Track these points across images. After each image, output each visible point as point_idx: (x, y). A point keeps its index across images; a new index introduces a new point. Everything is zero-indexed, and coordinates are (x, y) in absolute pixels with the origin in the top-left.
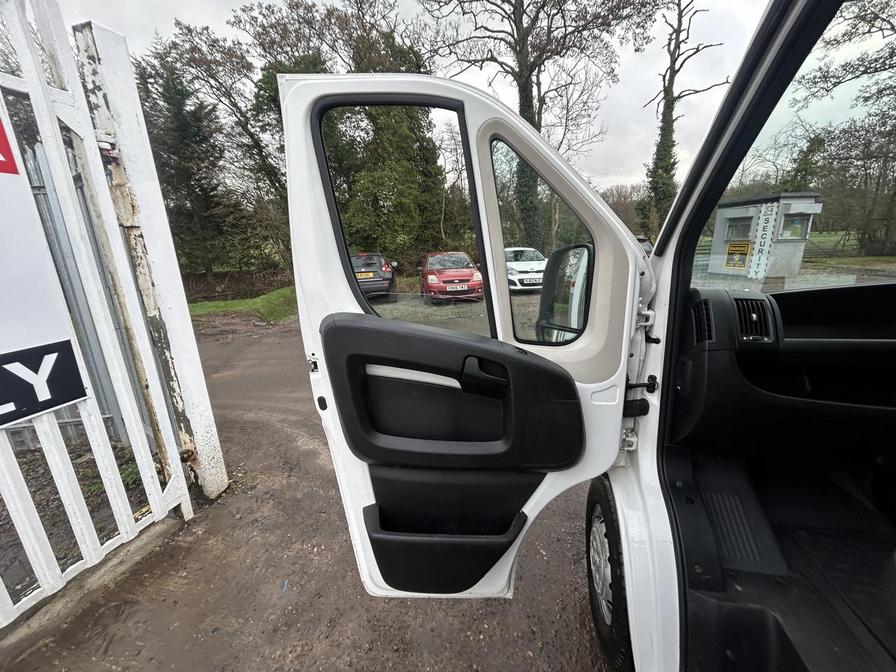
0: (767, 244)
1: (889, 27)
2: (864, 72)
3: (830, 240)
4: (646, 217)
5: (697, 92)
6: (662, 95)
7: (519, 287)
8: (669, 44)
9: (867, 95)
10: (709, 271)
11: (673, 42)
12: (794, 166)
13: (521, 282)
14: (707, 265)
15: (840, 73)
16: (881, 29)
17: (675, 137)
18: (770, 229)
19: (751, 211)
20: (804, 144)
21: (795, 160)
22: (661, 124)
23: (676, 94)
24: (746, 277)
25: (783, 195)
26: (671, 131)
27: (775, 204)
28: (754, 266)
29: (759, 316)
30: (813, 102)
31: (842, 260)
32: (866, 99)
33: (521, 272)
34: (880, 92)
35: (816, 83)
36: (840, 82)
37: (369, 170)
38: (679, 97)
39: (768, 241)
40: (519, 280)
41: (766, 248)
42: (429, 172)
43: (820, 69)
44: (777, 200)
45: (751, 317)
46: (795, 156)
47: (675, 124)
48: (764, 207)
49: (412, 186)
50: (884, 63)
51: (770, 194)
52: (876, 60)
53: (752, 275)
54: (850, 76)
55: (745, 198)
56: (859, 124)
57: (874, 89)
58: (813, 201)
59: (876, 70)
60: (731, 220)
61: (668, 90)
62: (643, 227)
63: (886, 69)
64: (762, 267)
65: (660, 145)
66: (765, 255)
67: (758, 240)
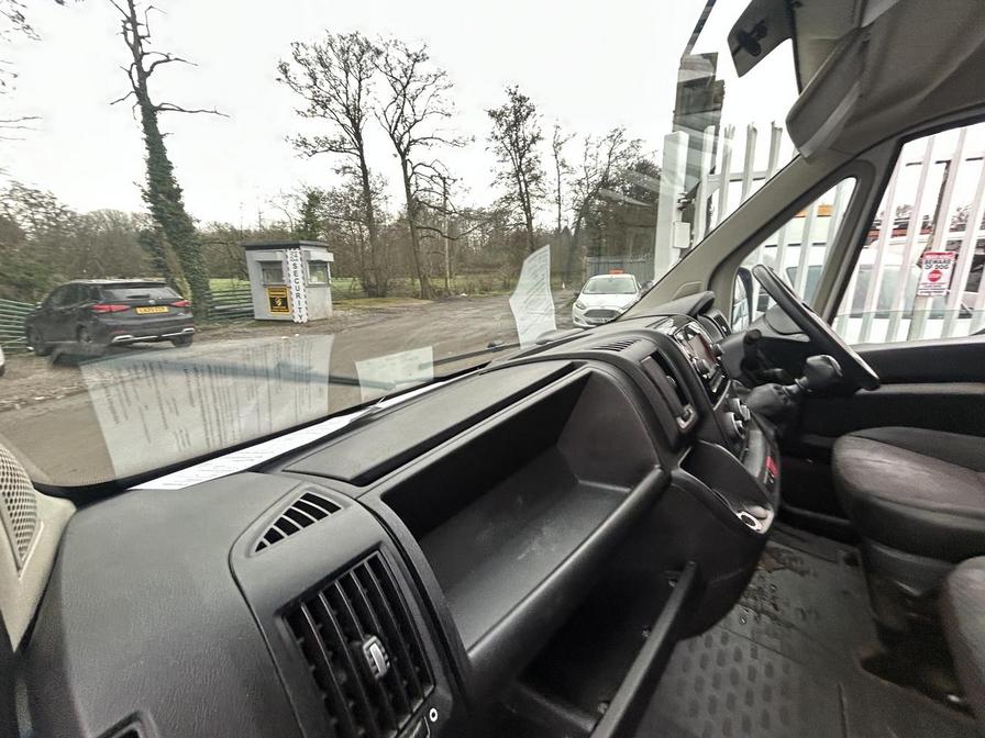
0: (301, 289)
2: (330, 149)
3: (345, 284)
5: (181, 110)
6: (135, 98)
8: (125, 34)
9: (337, 168)
10: (256, 317)
11: (132, 35)
12: (303, 217)
14: (252, 311)
15: (314, 143)
16: (331, 118)
17: (169, 156)
18: (300, 275)
19: (278, 255)
21: (302, 212)
22: (145, 136)
23: (154, 103)
24: (292, 321)
25: (302, 242)
26: (163, 148)
27: (297, 250)
28: (296, 308)
29: (390, 647)
31: (357, 301)
32: (337, 172)
34: (344, 168)
36: (316, 152)
38: (161, 108)
39: (302, 287)
41: (302, 292)
44: (297, 246)
45: (361, 661)
46: (300, 207)
47: (165, 141)
48: (289, 252)
50: (340, 147)
51: (290, 240)
52: (335, 142)
54: (322, 149)
55: (270, 241)
56: (338, 191)
57: (340, 165)
58: (325, 250)
59: (337, 150)
60: (262, 263)
61: (141, 94)
62: (159, 266)
63: (342, 152)
64: (304, 312)
65: (150, 162)
66: (303, 300)
67: (293, 284)
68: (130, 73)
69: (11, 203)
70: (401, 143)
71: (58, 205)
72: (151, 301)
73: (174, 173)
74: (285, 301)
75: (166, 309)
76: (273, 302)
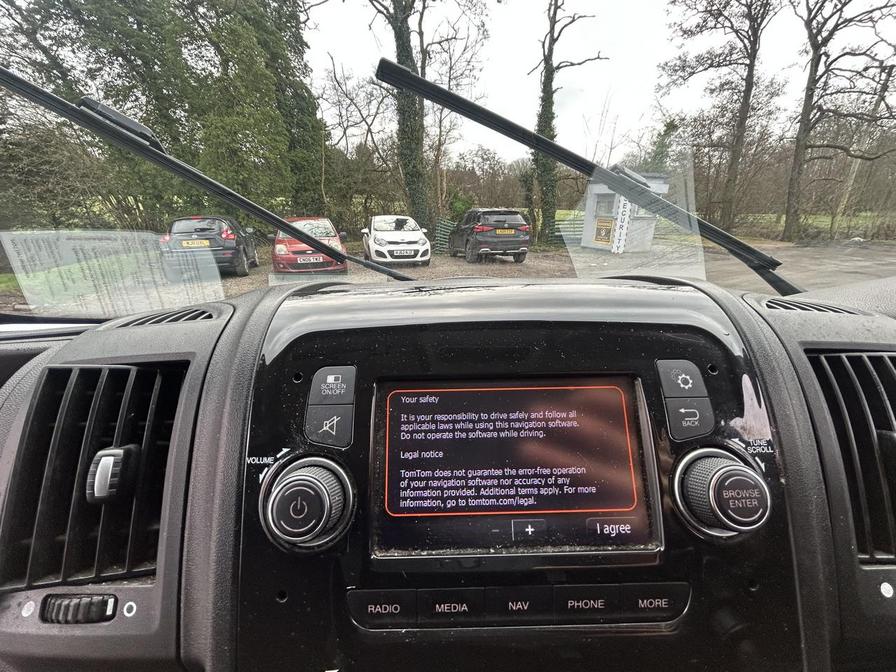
0: (626, 220)
1: (730, 25)
2: (711, 66)
4: (530, 190)
5: (572, 64)
6: (543, 65)
7: (389, 259)
8: (549, 10)
9: (713, 87)
10: (582, 244)
11: (553, 8)
12: (655, 149)
13: (391, 253)
14: (581, 239)
15: (693, 64)
16: (724, 27)
17: (555, 109)
20: (662, 128)
21: (655, 143)
22: (542, 95)
23: (555, 65)
24: (610, 251)
26: (552, 103)
30: (674, 89)
32: (712, 91)
33: (391, 243)
34: (722, 85)
35: (676, 71)
36: (694, 73)
37: (220, 115)
38: (558, 68)
39: (627, 219)
40: (389, 251)
41: (625, 225)
42: (306, 124)
43: (680, 58)
46: (655, 139)
47: (555, 96)
49: (278, 138)
50: (725, 60)
52: (720, 55)
53: (615, 250)
54: (701, 68)
56: (706, 114)
57: (717, 83)
58: (664, 182)
59: (719, 66)
60: (599, 195)
61: (548, 59)
63: (726, 65)
64: (622, 243)
65: (541, 116)
66: (624, 231)
67: (620, 216)
68: (544, 43)
69: (476, 159)
70: (819, 32)
71: (496, 158)
72: (506, 225)
73: (555, 122)
74: (608, 232)
75: (513, 232)
76: (599, 231)
